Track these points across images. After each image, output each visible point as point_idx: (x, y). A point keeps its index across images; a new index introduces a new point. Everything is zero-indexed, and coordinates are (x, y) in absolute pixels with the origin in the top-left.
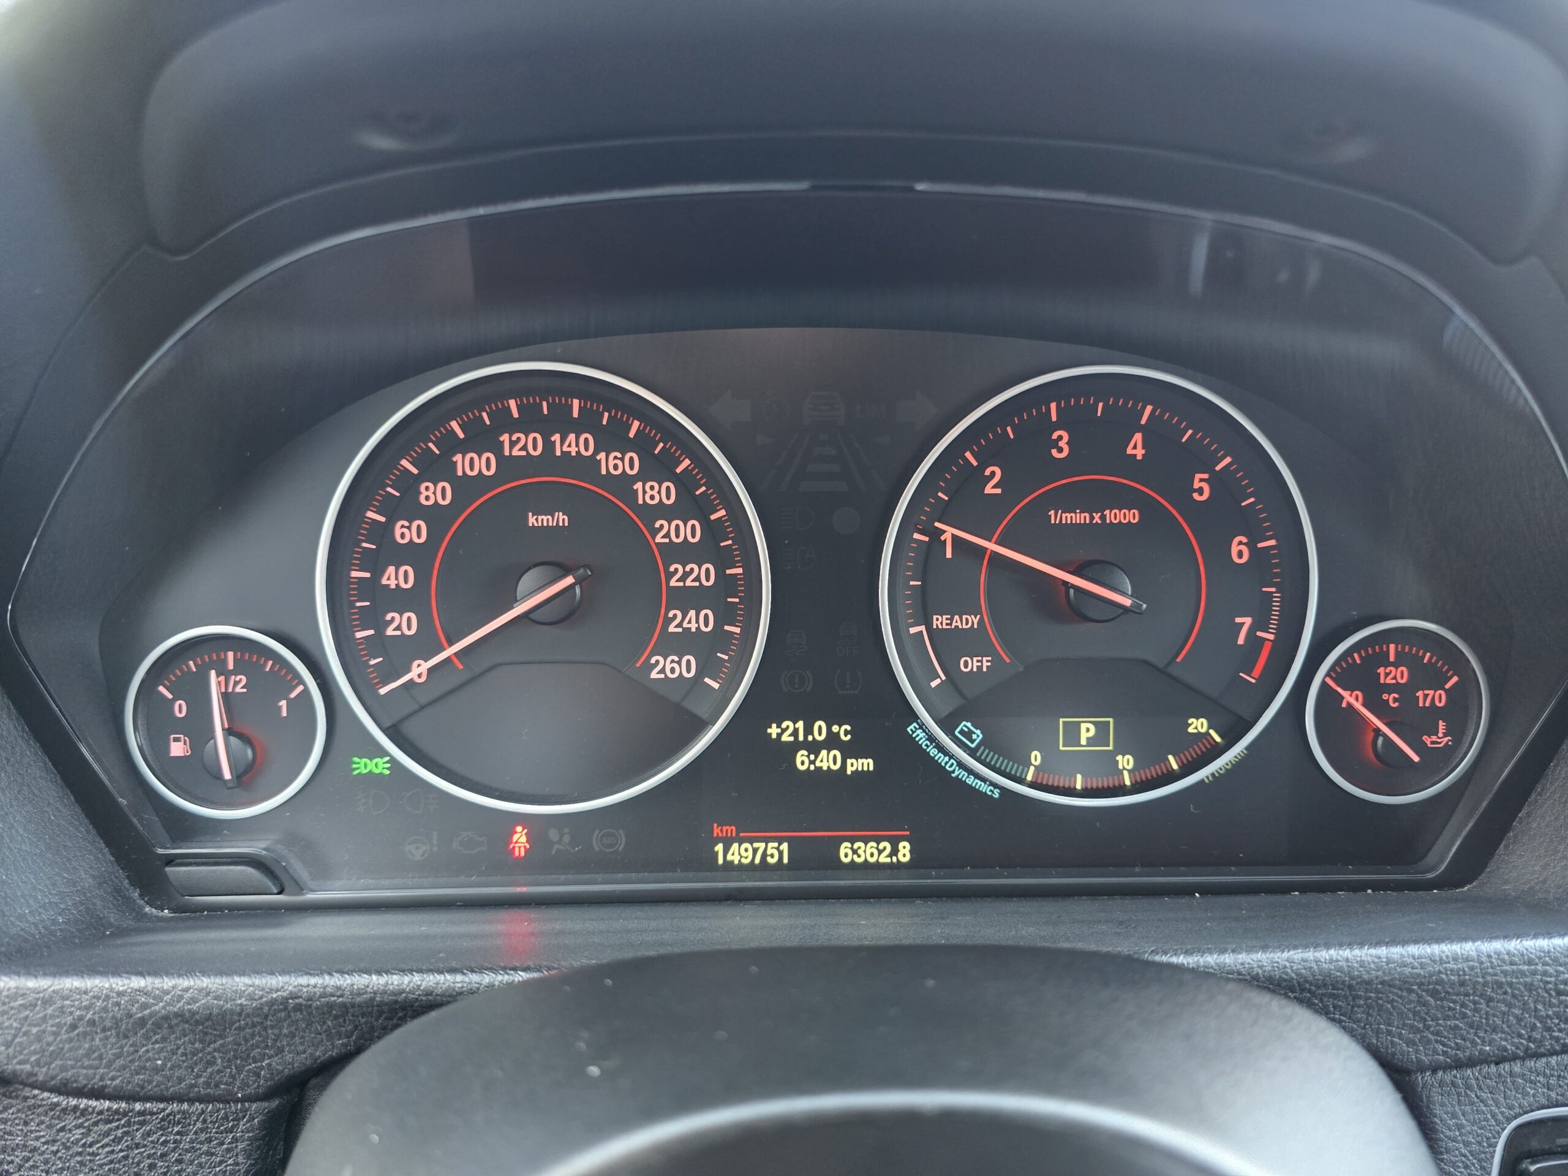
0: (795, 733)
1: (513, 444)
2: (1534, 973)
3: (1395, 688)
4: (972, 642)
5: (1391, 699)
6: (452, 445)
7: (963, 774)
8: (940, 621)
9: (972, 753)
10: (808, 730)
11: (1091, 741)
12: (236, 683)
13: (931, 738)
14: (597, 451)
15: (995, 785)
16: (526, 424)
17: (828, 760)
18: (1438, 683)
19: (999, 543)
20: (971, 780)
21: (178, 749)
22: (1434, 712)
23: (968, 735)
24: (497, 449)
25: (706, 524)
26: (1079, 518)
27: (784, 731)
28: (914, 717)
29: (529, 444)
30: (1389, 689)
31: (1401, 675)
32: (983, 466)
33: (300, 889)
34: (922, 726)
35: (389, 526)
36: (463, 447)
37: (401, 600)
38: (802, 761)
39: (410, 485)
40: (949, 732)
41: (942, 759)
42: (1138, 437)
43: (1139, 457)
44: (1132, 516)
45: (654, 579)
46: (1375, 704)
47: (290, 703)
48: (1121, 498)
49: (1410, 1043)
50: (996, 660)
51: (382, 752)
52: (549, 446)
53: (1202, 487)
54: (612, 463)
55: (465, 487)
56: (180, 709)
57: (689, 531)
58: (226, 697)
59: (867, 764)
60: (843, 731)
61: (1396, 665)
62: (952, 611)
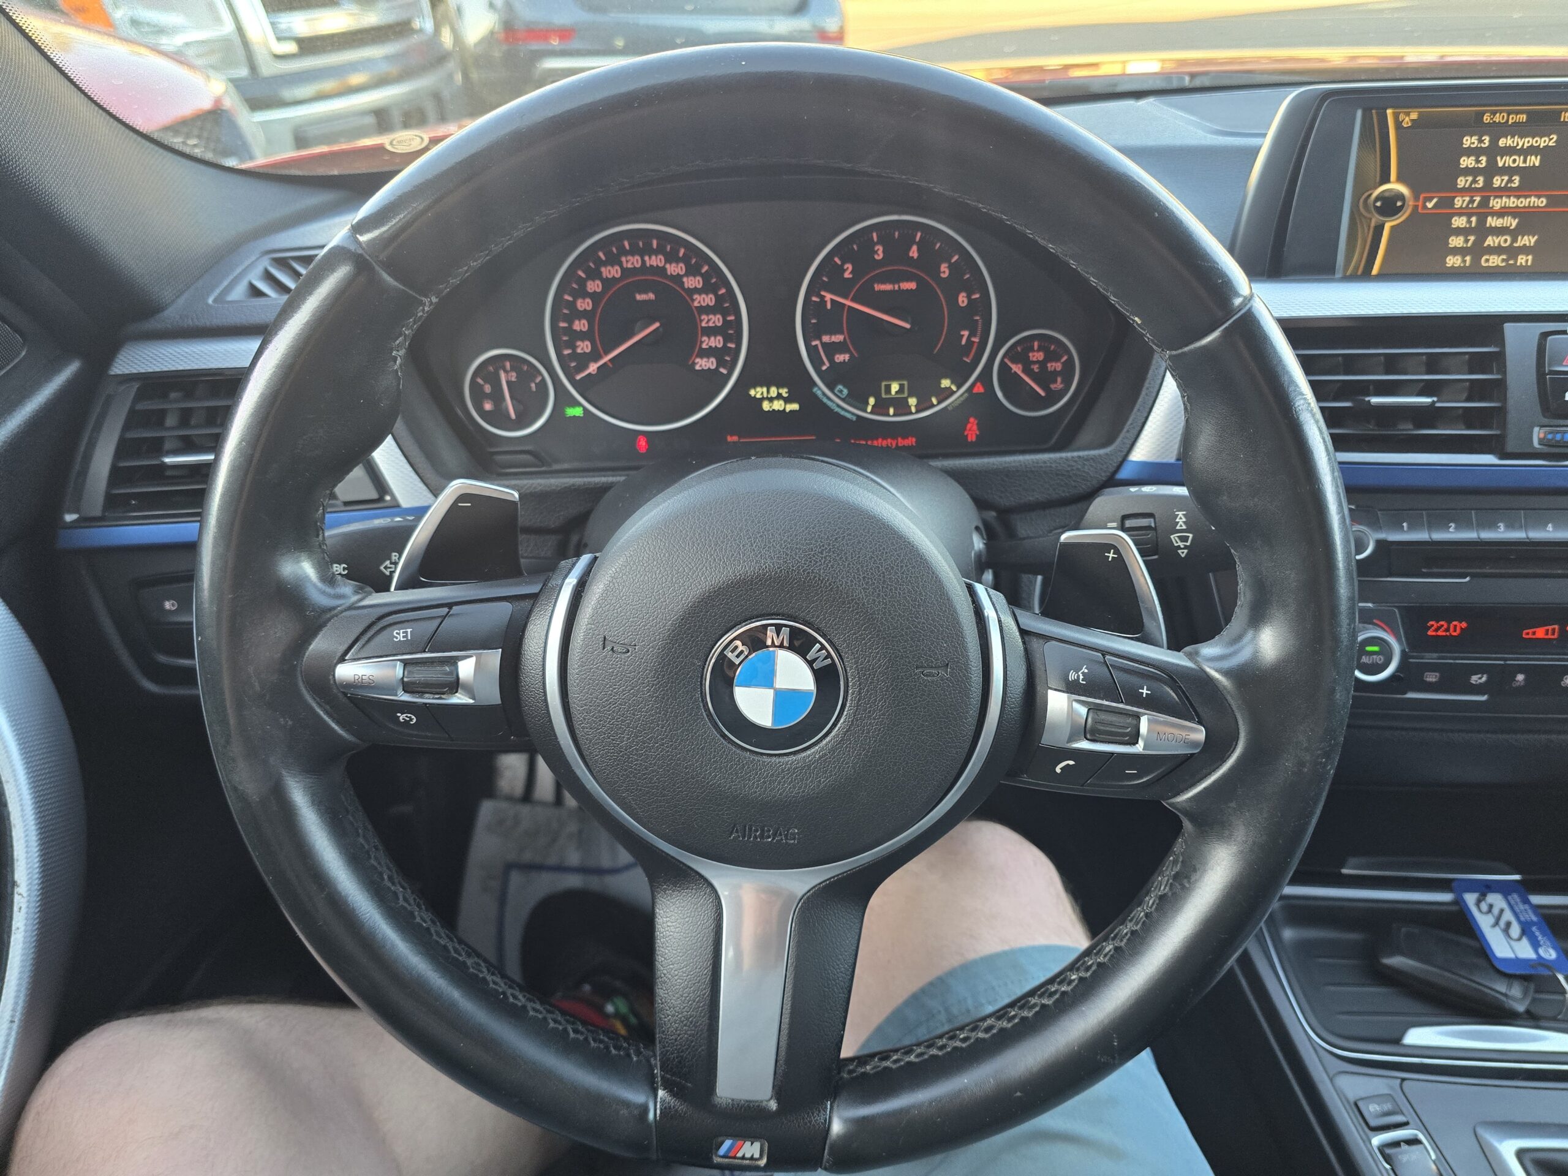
0: (762, 393)
1: (627, 261)
2: (1046, 467)
3: (1038, 362)
4: (840, 348)
5: (1036, 368)
6: (600, 263)
7: (837, 409)
8: (826, 339)
9: (843, 400)
10: (768, 392)
11: (897, 392)
12: (512, 376)
13: (824, 394)
14: (665, 263)
15: (853, 414)
16: (632, 252)
17: (778, 405)
18: (1058, 360)
19: (853, 300)
20: (843, 413)
21: (488, 406)
22: (1055, 373)
23: (841, 391)
24: (620, 264)
25: (716, 296)
26: (888, 287)
27: (757, 392)
28: (814, 384)
29: (632, 262)
30: (1034, 363)
31: (1040, 356)
32: (843, 263)
33: (550, 465)
34: (820, 389)
35: (574, 303)
36: (605, 264)
37: (582, 336)
38: (766, 406)
39: (582, 283)
40: (832, 390)
41: (829, 403)
42: (915, 248)
43: (915, 257)
44: (912, 285)
45: (694, 323)
46: (1027, 371)
47: (536, 384)
48: (909, 278)
49: (1001, 497)
50: (852, 355)
51: (579, 404)
52: (643, 262)
53: (945, 271)
54: (674, 269)
55: (607, 283)
56: (488, 389)
57: (709, 300)
58: (508, 382)
59: (795, 407)
60: (784, 392)
61: (1038, 350)
62: (831, 333)
